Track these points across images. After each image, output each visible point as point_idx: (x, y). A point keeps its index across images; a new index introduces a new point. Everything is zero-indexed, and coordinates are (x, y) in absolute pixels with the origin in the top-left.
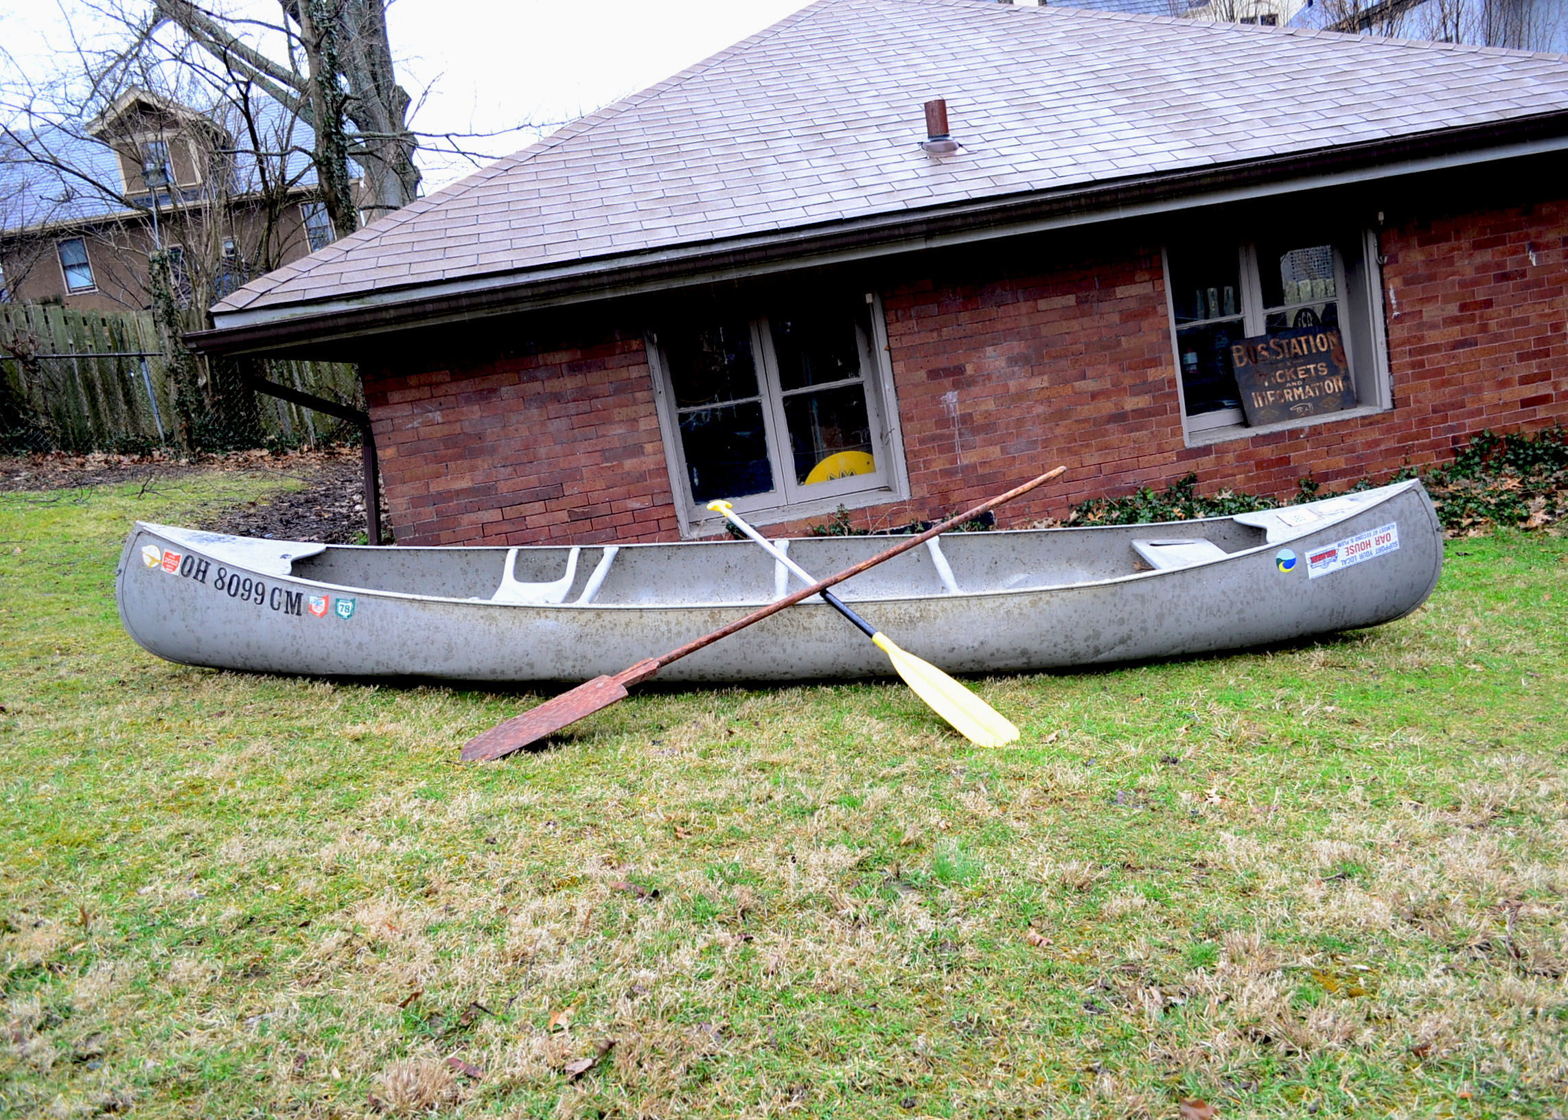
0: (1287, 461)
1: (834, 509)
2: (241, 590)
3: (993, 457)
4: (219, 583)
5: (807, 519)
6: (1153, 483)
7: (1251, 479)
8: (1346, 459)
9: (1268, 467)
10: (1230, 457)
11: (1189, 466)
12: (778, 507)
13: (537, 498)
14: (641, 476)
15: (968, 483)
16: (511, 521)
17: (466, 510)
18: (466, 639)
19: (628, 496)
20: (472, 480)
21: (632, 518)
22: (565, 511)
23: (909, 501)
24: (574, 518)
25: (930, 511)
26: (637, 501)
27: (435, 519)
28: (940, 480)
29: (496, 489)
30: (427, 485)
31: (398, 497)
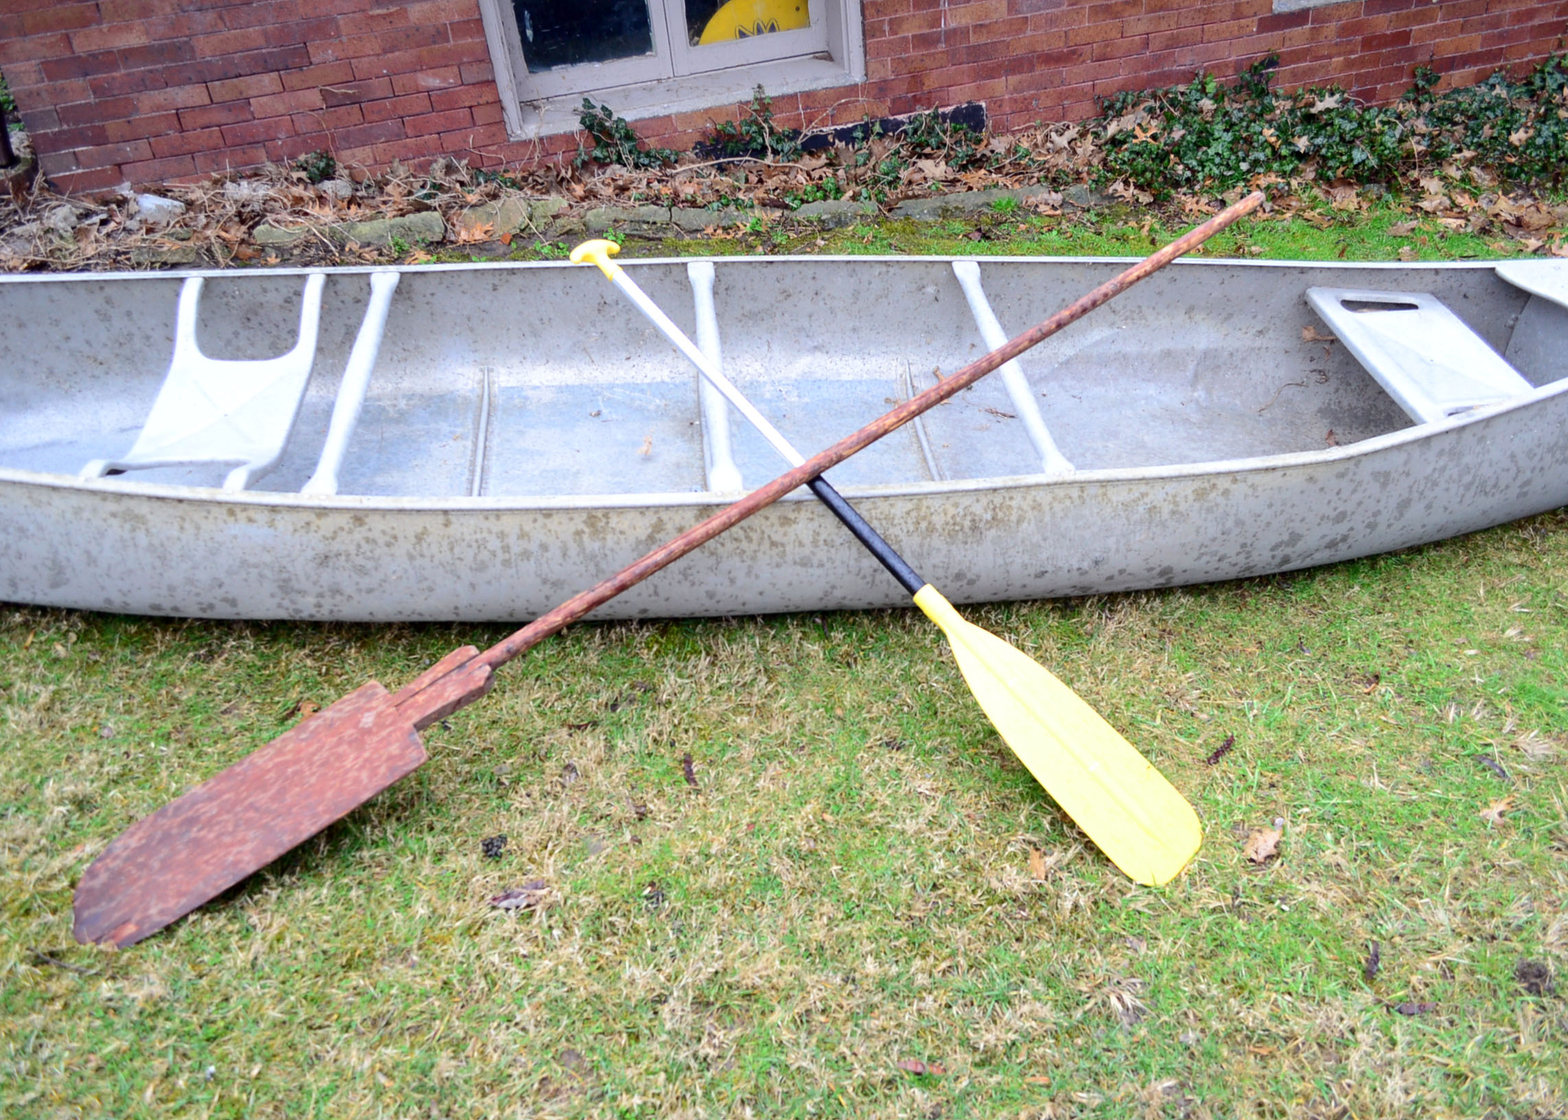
0: (1403, 37)
1: (747, 95)
3: (995, 17)
5: (707, 111)
6: (1217, 66)
7: (1349, 64)
8: (1485, 38)
9: (1379, 46)
10: (1331, 28)
11: (1272, 41)
12: (659, 80)
13: (264, 65)
14: (438, 32)
15: (953, 58)
16: (226, 106)
17: (143, 84)
18: (88, 553)
19: (419, 66)
20: (147, 33)
21: (427, 102)
22: (316, 91)
23: (864, 86)
24: (332, 102)
25: (893, 101)
26: (435, 76)
27: (92, 99)
28: (912, 53)
29: (192, 50)
30: (68, 39)
31: (17, 60)
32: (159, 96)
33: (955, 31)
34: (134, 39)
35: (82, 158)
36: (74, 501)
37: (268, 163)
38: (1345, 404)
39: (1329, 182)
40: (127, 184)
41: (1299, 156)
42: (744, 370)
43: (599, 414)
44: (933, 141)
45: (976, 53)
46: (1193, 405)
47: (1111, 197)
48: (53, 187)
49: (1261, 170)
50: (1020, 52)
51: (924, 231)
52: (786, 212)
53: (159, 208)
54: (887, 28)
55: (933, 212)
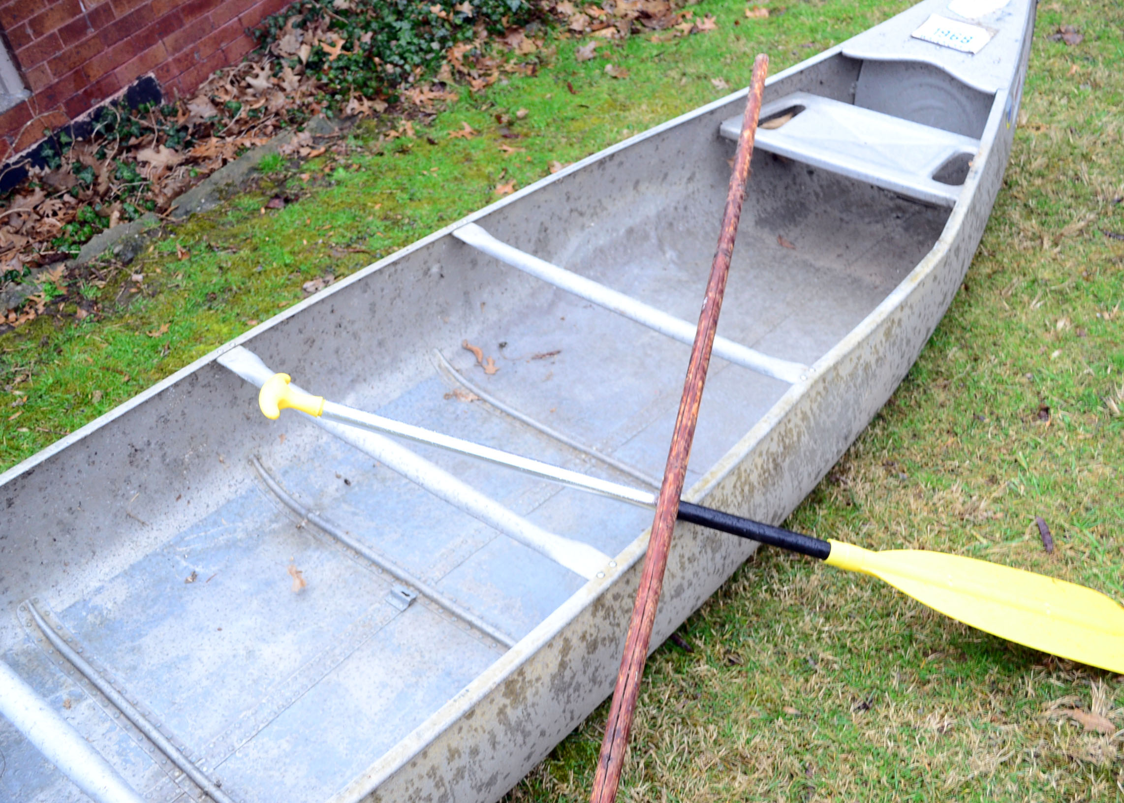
15: (105, 38)
23: (32, 101)
25: (67, 104)
28: (65, 48)
33: (96, 11)
38: (769, 209)
39: (502, 34)
41: (467, 20)
42: (299, 441)
43: (194, 575)
44: (134, 129)
45: (124, 27)
46: (672, 266)
47: (352, 117)
49: (450, 44)
50: (165, 12)
51: (222, 220)
52: (69, 263)
54: (29, 31)
55: (210, 197)
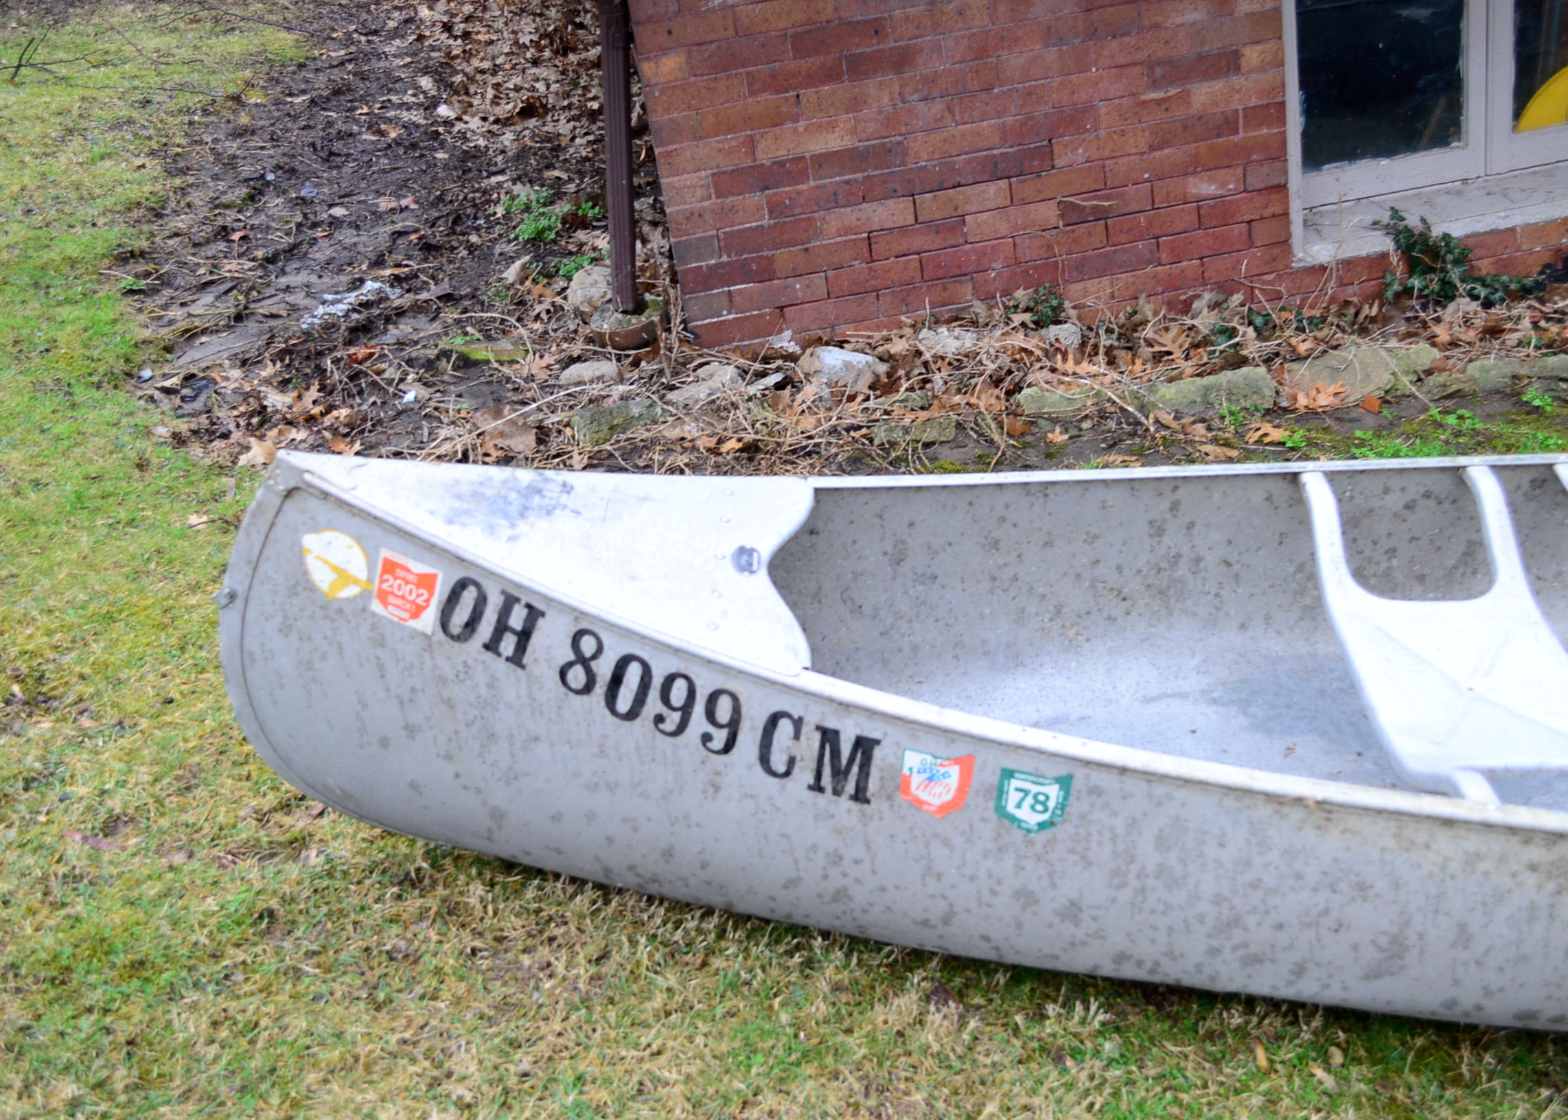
2: (653, 705)
4: (577, 676)
12: (1465, 181)
13: (994, 171)
14: (1227, 121)
16: (936, 227)
17: (835, 200)
18: (1463, 927)
19: (1193, 167)
20: (853, 131)
21: (1194, 217)
22: (1053, 204)
24: (1072, 215)
26: (1211, 180)
27: (766, 221)
29: (905, 153)
30: (751, 143)
31: (685, 171)
32: (850, 216)
34: (835, 141)
35: (737, 299)
36: (1473, 842)
37: (976, 303)
40: (788, 334)
48: (697, 338)
53: (848, 366)
